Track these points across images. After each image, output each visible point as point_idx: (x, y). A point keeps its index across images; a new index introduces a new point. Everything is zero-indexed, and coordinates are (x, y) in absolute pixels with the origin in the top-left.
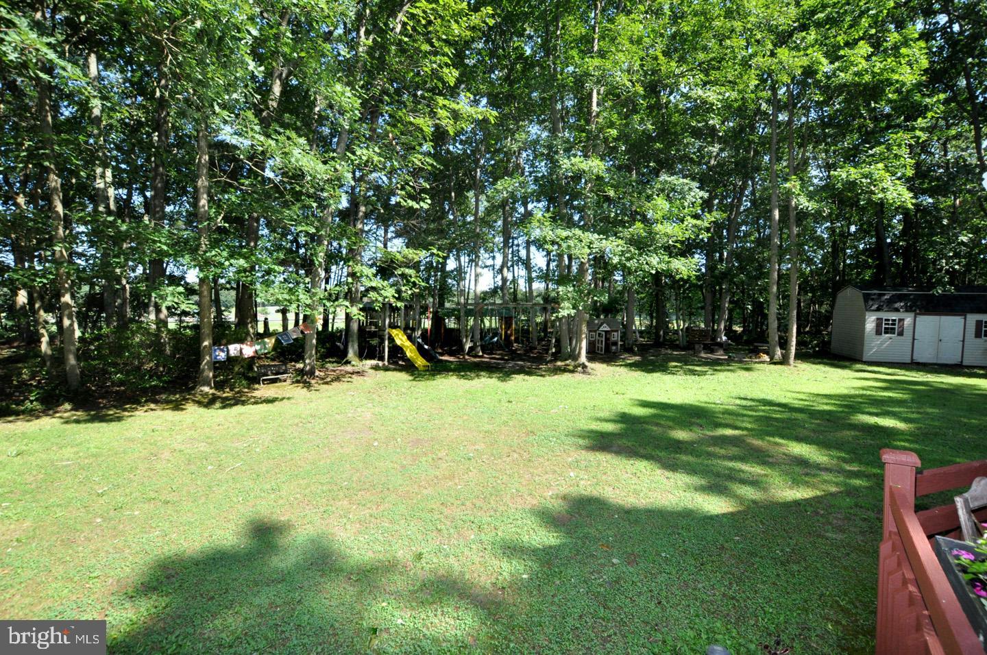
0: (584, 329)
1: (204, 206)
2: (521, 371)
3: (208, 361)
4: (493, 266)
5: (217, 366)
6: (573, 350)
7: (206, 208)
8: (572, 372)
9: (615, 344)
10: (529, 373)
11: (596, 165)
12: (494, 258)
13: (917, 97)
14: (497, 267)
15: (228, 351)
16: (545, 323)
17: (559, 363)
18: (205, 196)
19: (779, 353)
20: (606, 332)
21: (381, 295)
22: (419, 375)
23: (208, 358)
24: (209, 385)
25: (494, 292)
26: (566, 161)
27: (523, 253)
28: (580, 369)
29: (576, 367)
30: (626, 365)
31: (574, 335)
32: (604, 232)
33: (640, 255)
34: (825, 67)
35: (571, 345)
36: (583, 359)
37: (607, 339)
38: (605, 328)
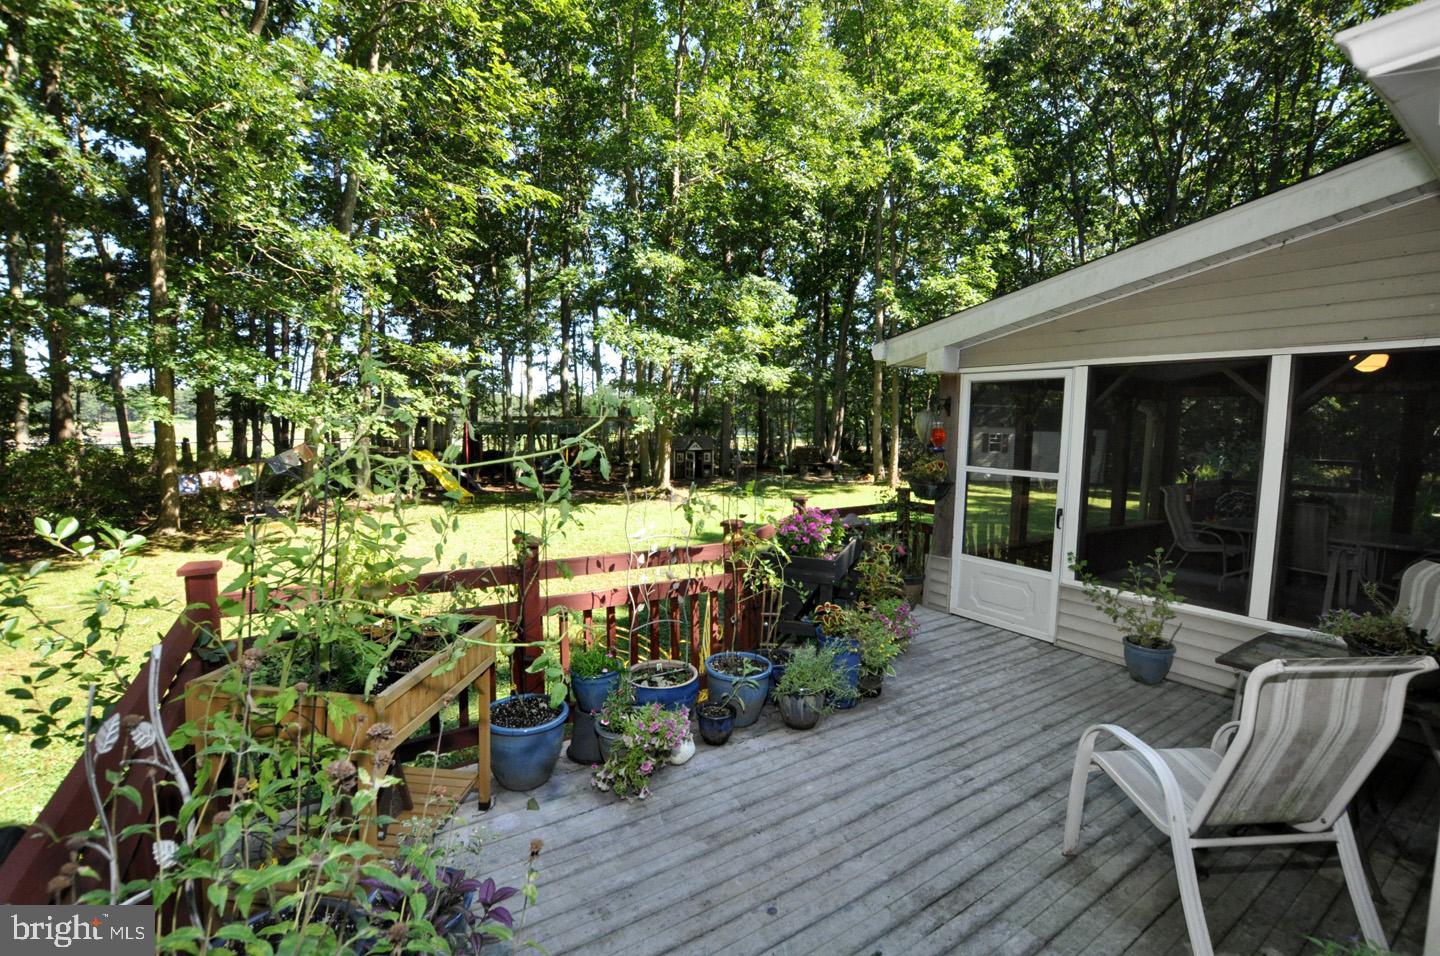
0: (668, 448)
1: (160, 286)
2: (592, 499)
3: (172, 495)
4: (546, 364)
5: (185, 502)
6: (655, 474)
7: (164, 289)
8: (654, 498)
9: (709, 467)
10: (602, 502)
11: (673, 263)
12: (547, 352)
13: (1000, 208)
14: (552, 365)
15: (200, 481)
16: (622, 441)
17: (638, 490)
18: (162, 272)
19: (883, 472)
20: (698, 453)
21: (416, 408)
22: (461, 508)
23: (172, 490)
24: (174, 525)
25: (548, 400)
26: (641, 255)
27: (589, 346)
28: (663, 495)
29: (657, 493)
30: (718, 490)
31: (655, 454)
32: (687, 336)
33: (730, 361)
34: (918, 165)
35: (653, 467)
36: (667, 483)
37: (699, 463)
38: (695, 447)
